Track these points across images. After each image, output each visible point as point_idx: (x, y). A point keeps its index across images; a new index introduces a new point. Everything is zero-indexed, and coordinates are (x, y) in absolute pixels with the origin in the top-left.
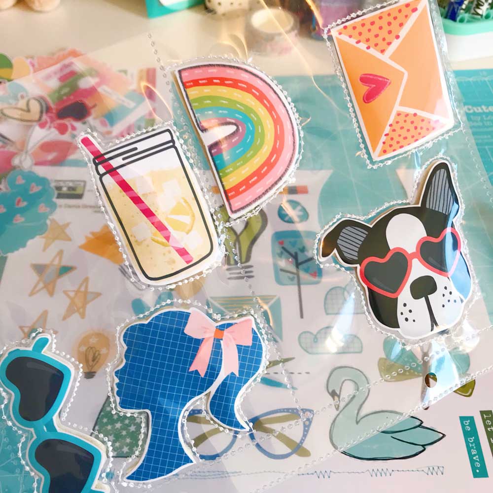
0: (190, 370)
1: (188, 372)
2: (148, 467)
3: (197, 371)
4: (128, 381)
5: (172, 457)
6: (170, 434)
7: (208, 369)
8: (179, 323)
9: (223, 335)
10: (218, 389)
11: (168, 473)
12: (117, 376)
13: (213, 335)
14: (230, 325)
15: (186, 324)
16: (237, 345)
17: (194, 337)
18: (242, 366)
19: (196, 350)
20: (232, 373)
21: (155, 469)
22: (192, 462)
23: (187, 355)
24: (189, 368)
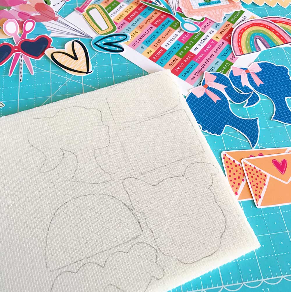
0: (216, 103)
1: (216, 104)
2: (252, 137)
3: (217, 100)
4: (209, 127)
5: (251, 125)
6: (240, 122)
7: (218, 96)
8: (194, 98)
9: (207, 85)
10: (229, 96)
11: (258, 130)
12: (205, 130)
13: (205, 89)
14: (204, 80)
15: (195, 96)
16: (214, 82)
17: (202, 95)
18: (224, 84)
19: (208, 97)
20: (225, 88)
21: (254, 134)
22: (257, 119)
23: (209, 101)
24: (215, 103)
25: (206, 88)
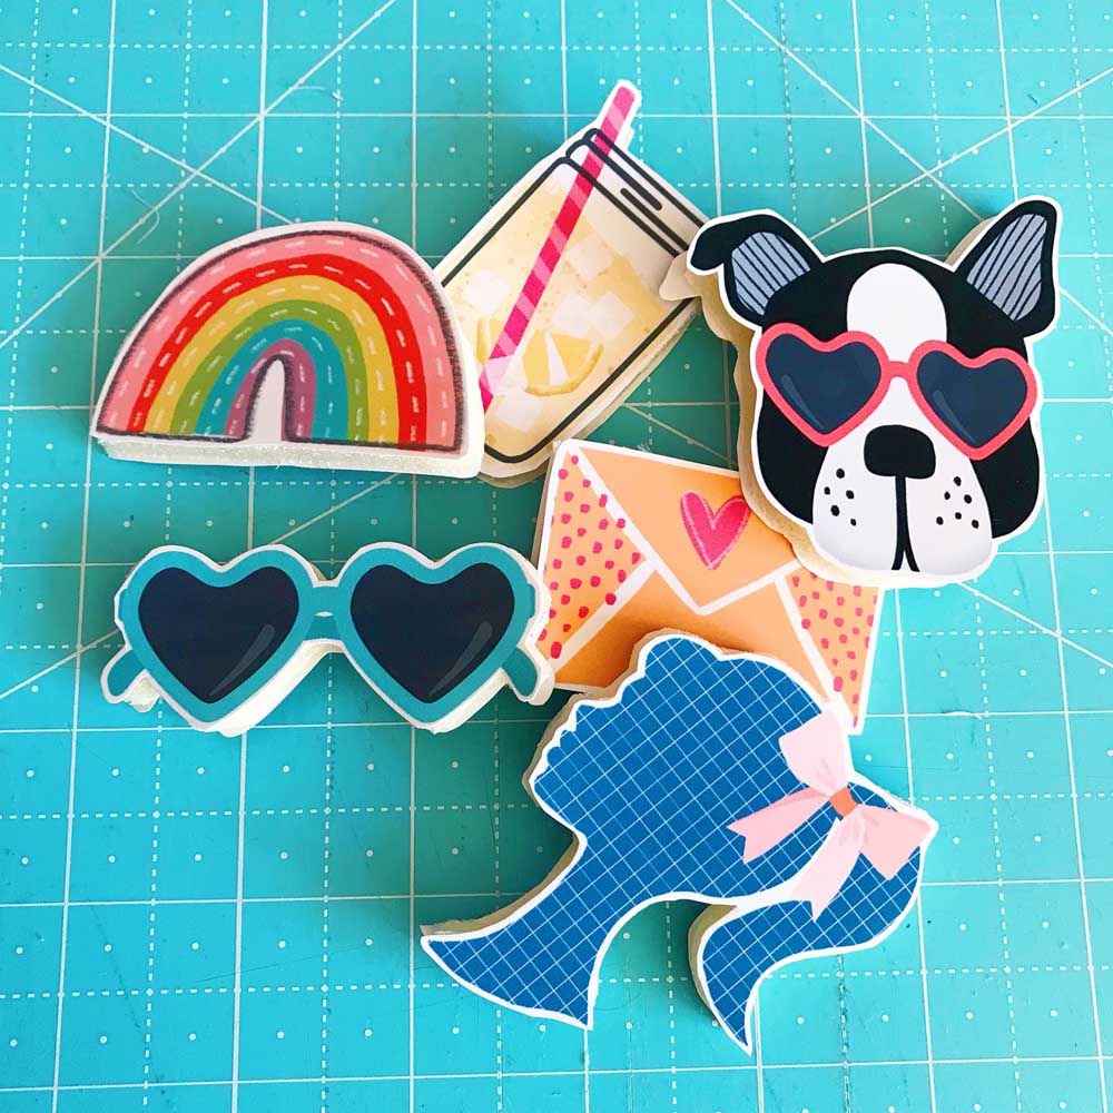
0: (730, 827)
1: (723, 828)
2: (489, 955)
3: (742, 839)
4: (595, 746)
5: (555, 977)
6: (588, 925)
7: (767, 854)
8: (783, 714)
9: (849, 810)
10: (757, 912)
11: (518, 1002)
12: (579, 717)
13: (830, 793)
14: (878, 802)
15: (794, 726)
16: (862, 856)
17: (790, 768)
18: (837, 906)
19: (775, 796)
20: (808, 904)
21: (502, 971)
22: (585, 1021)
23: (748, 791)
24: (732, 821)
25: (833, 797)
